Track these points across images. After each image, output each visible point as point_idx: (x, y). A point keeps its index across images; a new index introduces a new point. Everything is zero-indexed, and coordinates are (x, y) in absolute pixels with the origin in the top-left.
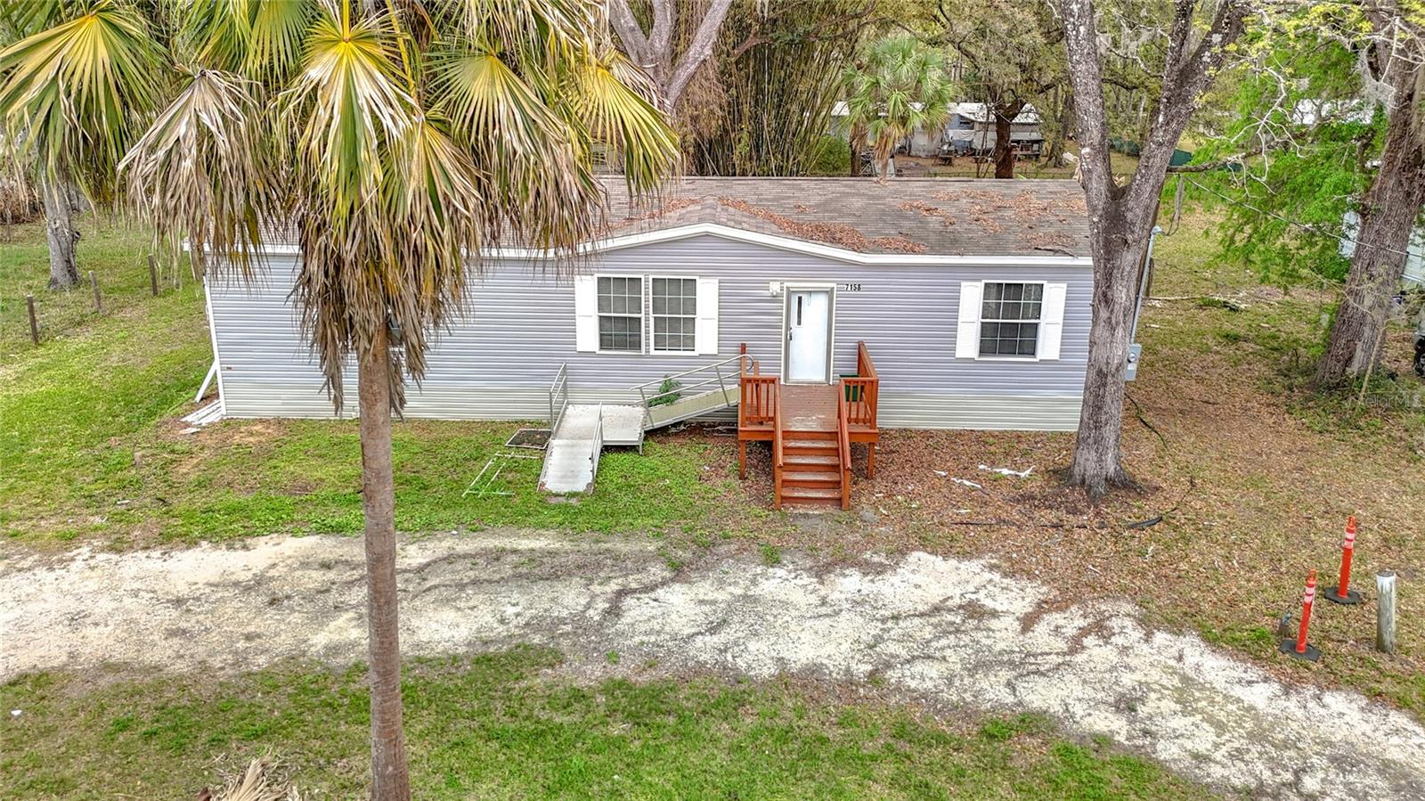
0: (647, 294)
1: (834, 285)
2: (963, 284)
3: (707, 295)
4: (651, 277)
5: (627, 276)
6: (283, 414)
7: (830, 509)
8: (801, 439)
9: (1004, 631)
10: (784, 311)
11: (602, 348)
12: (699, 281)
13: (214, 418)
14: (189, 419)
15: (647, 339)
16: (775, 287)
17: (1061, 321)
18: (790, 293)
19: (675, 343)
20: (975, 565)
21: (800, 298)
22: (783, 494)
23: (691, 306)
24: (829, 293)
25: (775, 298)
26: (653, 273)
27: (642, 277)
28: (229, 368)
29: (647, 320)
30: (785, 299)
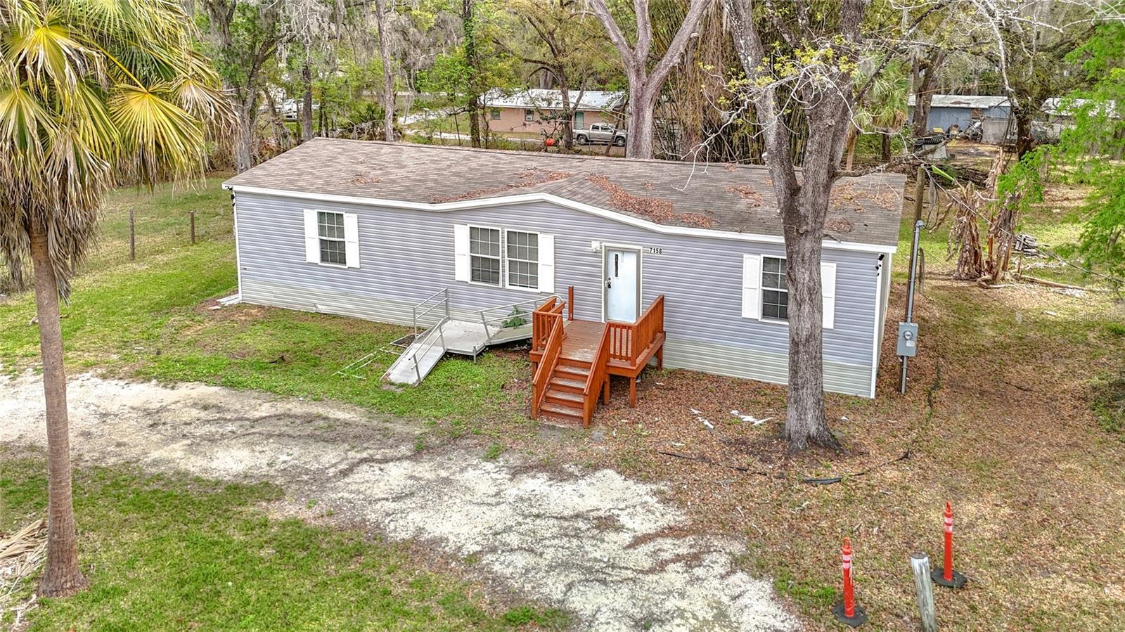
0: (503, 242)
1: (641, 248)
2: (745, 256)
3: (546, 245)
4: (506, 230)
5: (490, 228)
6: (274, 304)
7: (576, 425)
8: (575, 367)
9: (611, 544)
10: (603, 265)
11: (473, 279)
12: (540, 236)
13: (235, 302)
14: (221, 300)
15: (503, 276)
16: (595, 245)
17: (833, 296)
18: (608, 250)
19: (524, 281)
20: (642, 489)
21: (617, 256)
22: (543, 408)
23: (534, 254)
24: (637, 252)
25: (596, 254)
26: (508, 227)
27: (500, 229)
28: (245, 269)
29: (503, 262)
30: (603, 255)
